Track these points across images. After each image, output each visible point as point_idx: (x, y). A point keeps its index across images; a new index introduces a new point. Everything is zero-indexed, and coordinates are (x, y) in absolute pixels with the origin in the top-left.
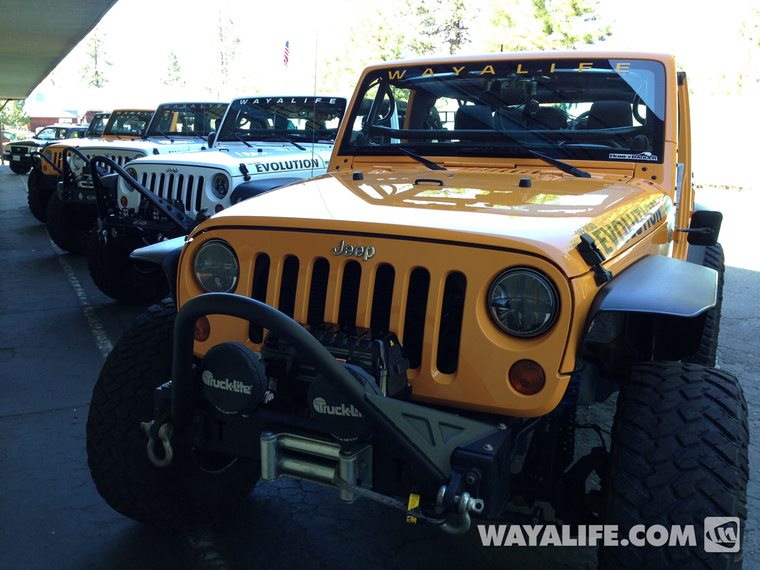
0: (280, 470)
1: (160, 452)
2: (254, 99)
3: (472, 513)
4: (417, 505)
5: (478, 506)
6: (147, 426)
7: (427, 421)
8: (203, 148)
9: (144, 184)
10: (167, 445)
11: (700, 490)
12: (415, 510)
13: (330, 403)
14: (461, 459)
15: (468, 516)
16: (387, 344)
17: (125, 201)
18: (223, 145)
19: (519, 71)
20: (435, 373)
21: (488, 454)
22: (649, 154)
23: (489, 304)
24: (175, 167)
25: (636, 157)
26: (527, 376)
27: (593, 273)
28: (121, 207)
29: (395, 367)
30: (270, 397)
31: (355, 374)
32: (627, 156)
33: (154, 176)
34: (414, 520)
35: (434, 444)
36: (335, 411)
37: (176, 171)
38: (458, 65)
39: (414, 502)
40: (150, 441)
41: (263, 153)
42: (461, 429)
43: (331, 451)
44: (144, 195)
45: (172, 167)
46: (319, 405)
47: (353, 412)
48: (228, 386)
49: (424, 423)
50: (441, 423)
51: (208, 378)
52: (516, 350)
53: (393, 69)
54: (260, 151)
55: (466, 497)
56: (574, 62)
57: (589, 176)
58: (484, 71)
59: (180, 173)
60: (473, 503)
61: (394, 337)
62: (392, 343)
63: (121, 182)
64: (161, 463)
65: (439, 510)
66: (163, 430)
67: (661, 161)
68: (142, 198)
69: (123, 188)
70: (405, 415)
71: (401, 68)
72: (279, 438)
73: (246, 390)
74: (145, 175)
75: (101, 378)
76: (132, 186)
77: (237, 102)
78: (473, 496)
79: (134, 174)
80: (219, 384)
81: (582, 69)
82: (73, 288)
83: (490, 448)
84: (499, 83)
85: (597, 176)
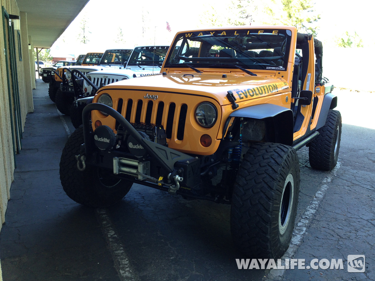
0: (120, 170)
1: (81, 165)
2: (143, 47)
3: (179, 182)
4: (162, 179)
5: (181, 179)
6: (77, 156)
7: (165, 151)
8: (120, 68)
9: (94, 82)
10: (83, 163)
11: (263, 181)
12: (161, 181)
13: (134, 144)
14: (177, 165)
15: (178, 183)
16: (158, 129)
17: (86, 89)
18: (129, 67)
19: (235, 34)
20: (176, 140)
21: (187, 163)
22: (281, 67)
23: (195, 115)
24: (107, 75)
25: (277, 68)
26: (206, 140)
27: (232, 105)
28: (84, 91)
29: (160, 136)
30: (118, 146)
31: (141, 134)
32: (273, 68)
33: (98, 79)
34: (160, 184)
35: (168, 159)
36: (135, 147)
37: (107, 77)
38: (212, 31)
39: (161, 178)
40: (78, 162)
41: (145, 70)
42: (179, 156)
43: (135, 163)
44: (94, 87)
45: (105, 75)
46: (131, 145)
47: (141, 147)
48: (102, 140)
49: (165, 152)
50: (171, 153)
51: (96, 137)
52: (202, 131)
53: (187, 33)
54: (144, 69)
55: (177, 176)
56: (256, 30)
57: (256, 75)
58: (222, 34)
59: (108, 78)
60: (179, 178)
61: (162, 127)
62: (160, 128)
63: (85, 81)
64: (81, 170)
65: (169, 181)
66: (82, 158)
67: (286, 70)
68: (93, 88)
69: (85, 84)
70: (157, 148)
71: (190, 33)
72: (120, 159)
73: (108, 141)
74: (95, 79)
75: (66, 146)
76: (89, 83)
77: (136, 48)
78: (180, 176)
79: (90, 79)
80: (99, 139)
81: (260, 33)
82: (65, 128)
83: (188, 162)
84: (227, 38)
85: (259, 75)
